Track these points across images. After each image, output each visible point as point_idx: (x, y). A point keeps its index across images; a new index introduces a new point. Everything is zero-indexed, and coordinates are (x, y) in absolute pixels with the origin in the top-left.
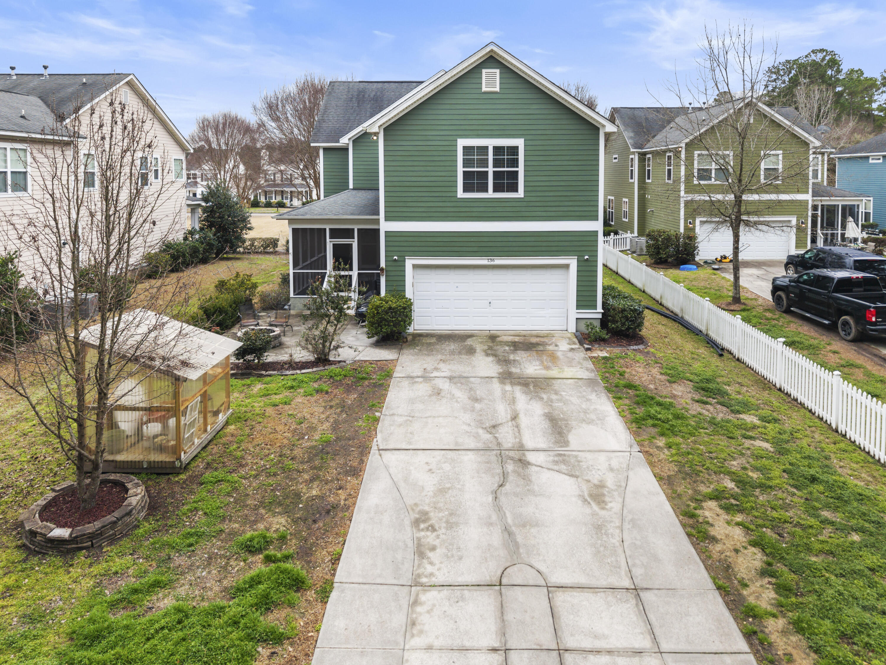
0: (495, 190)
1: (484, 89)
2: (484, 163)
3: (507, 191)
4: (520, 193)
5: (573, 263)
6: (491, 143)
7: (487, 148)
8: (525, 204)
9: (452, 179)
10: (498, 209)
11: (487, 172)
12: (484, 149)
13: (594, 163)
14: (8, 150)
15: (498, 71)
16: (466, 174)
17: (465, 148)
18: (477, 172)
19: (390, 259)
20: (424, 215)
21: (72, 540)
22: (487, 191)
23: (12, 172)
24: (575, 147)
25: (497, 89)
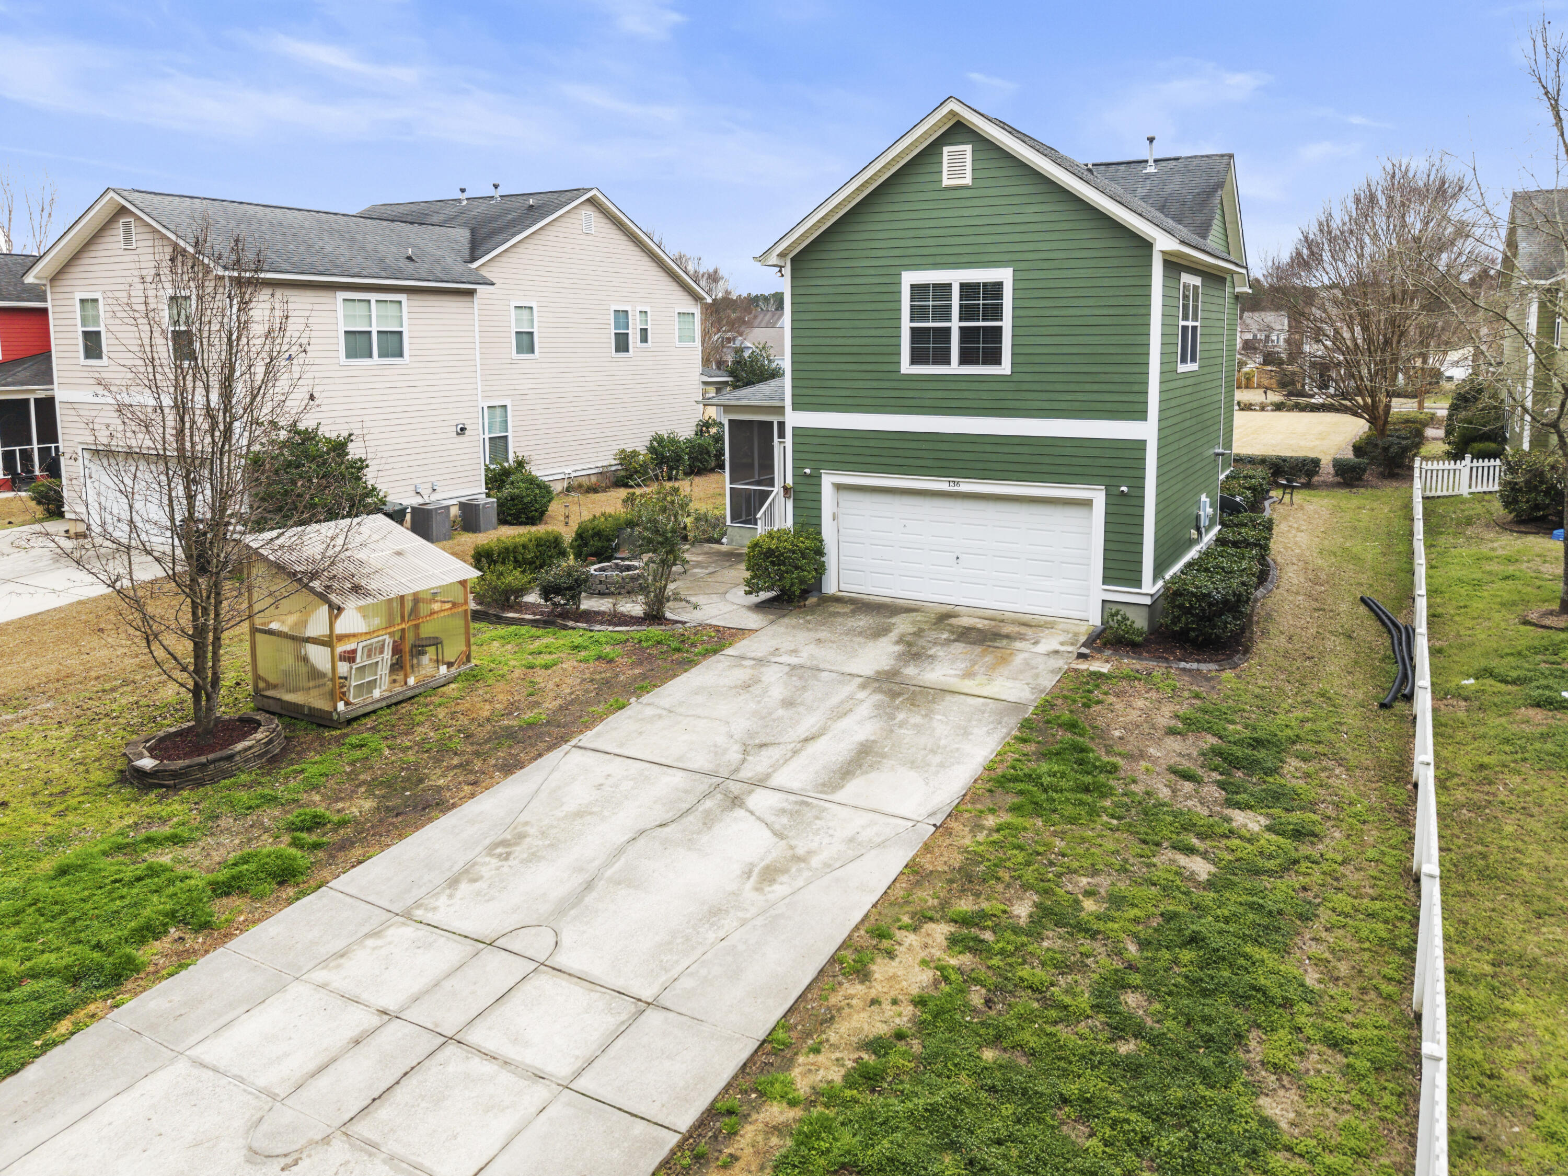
0: (964, 361)
1: (946, 182)
2: (944, 312)
3: (984, 363)
4: (1005, 368)
5: (1098, 496)
6: (956, 277)
7: (949, 286)
8: (1012, 386)
9: (893, 341)
10: (966, 395)
11: (949, 329)
12: (944, 289)
13: (1143, 311)
14: (373, 303)
15: (968, 148)
16: (916, 333)
17: (913, 287)
18: (934, 329)
19: (800, 472)
20: (850, 401)
21: (154, 773)
22: (947, 361)
23: (379, 332)
24: (1106, 282)
25: (968, 181)
